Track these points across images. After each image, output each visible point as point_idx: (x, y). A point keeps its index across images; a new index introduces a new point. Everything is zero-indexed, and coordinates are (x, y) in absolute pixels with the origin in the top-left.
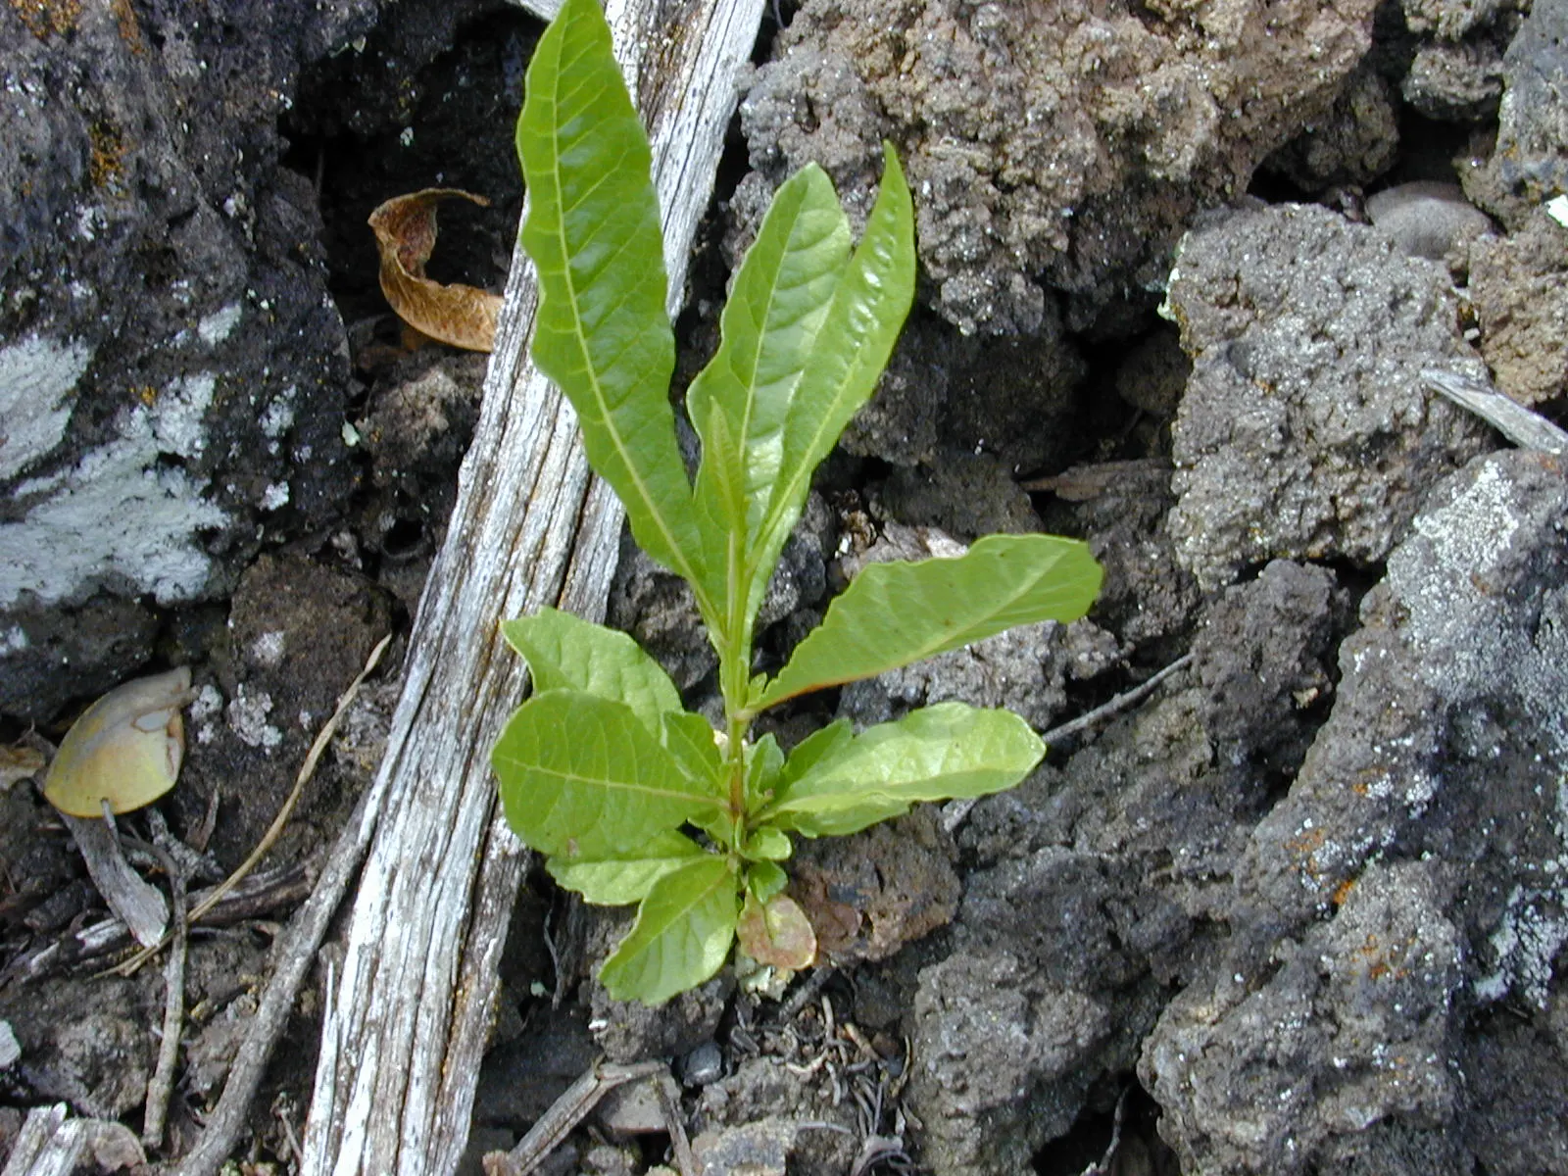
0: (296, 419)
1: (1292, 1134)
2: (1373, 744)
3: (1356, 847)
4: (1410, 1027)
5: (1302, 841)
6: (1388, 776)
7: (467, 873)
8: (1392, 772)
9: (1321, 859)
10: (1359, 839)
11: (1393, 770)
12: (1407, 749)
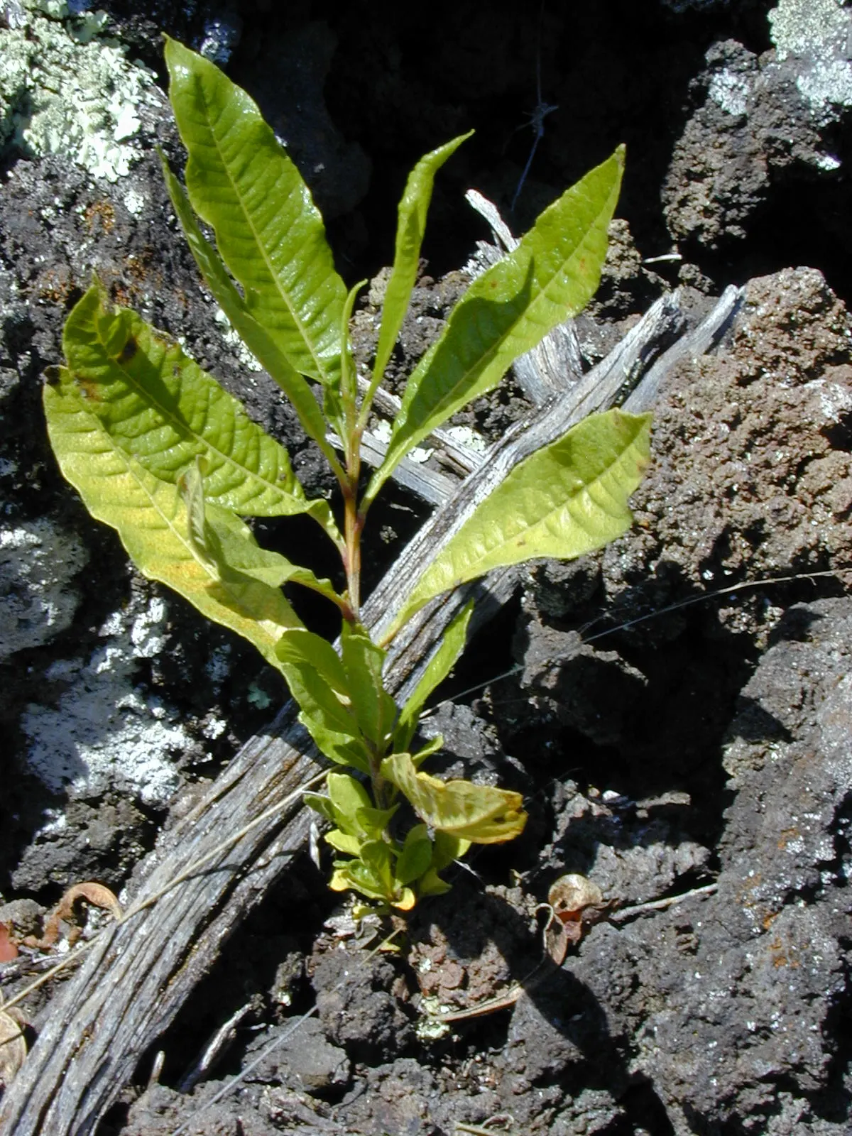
0: (232, 670)
1: (715, 1075)
2: (792, 814)
3: (778, 886)
4: (800, 1003)
5: (745, 883)
6: (801, 838)
7: (225, 884)
8: (804, 836)
9: (755, 893)
10: (780, 880)
11: (806, 834)
12: (816, 821)
